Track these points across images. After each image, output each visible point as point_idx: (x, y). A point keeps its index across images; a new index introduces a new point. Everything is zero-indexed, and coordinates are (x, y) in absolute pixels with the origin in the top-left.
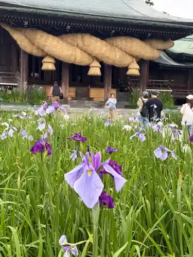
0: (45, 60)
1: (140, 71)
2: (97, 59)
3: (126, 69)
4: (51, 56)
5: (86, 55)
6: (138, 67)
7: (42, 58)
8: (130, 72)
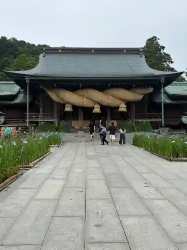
0: (66, 105)
1: (127, 108)
2: (98, 103)
3: (118, 108)
4: (70, 103)
5: (91, 101)
6: (125, 106)
7: (65, 104)
8: (120, 110)
